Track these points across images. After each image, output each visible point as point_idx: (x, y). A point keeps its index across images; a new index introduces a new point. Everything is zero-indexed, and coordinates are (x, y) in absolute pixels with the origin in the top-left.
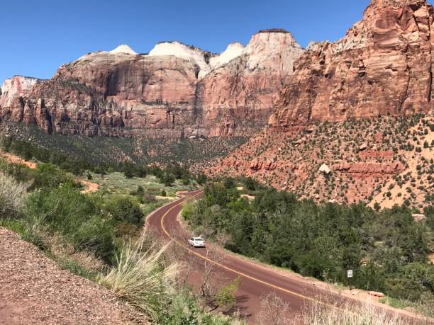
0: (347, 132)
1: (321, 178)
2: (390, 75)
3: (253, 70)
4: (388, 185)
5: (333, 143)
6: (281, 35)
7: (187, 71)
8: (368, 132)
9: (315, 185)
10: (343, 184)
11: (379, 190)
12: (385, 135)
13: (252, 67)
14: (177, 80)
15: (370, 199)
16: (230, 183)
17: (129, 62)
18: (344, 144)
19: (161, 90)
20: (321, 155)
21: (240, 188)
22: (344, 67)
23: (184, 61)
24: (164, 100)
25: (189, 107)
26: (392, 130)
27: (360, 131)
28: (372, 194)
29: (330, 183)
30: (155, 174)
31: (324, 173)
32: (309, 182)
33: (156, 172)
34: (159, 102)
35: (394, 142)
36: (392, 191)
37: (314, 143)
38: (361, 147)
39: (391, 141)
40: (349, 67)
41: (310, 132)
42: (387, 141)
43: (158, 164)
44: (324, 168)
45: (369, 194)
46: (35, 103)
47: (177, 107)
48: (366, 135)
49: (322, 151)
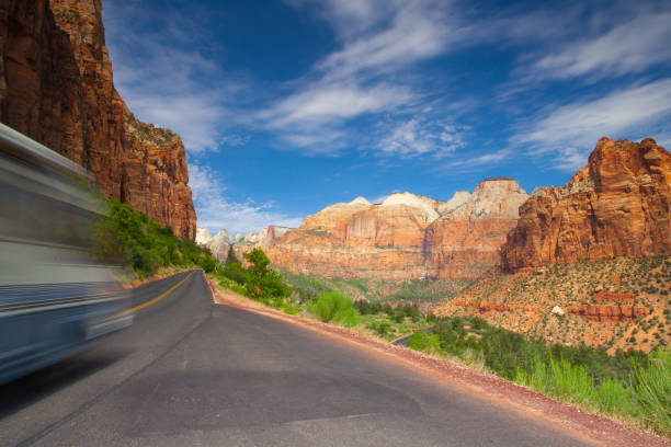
0: (580, 273)
1: (554, 321)
2: (623, 216)
3: (480, 215)
4: (631, 330)
5: (565, 285)
6: (505, 182)
7: (417, 218)
8: (603, 274)
9: (548, 327)
10: (579, 327)
11: (620, 335)
12: (622, 277)
13: (478, 212)
14: (408, 226)
15: (611, 344)
16: (456, 323)
17: (364, 212)
18: (576, 287)
19: (393, 235)
20: (553, 296)
21: (467, 327)
22: (571, 209)
23: (414, 209)
24: (395, 244)
25: (419, 250)
26: (631, 272)
27: (593, 273)
28: (613, 339)
29: (564, 325)
30: (387, 312)
31: (557, 315)
32: (541, 324)
33: (388, 311)
34: (390, 246)
35: (633, 284)
36: (635, 336)
37: (544, 285)
38: (597, 289)
39: (630, 283)
40: (576, 210)
41: (540, 274)
42: (626, 283)
43: (389, 303)
44: (557, 309)
45: (609, 339)
47: (408, 250)
48: (601, 278)
49: (554, 293)
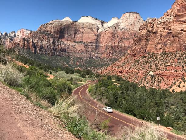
0: (162, 58)
1: (149, 77)
2: (182, 33)
3: (122, 29)
4: (179, 82)
5: (156, 63)
6: (135, 15)
7: (94, 29)
8: (171, 58)
9: (147, 80)
10: (159, 80)
11: (175, 84)
12: (179, 60)
14: (89, 33)
15: (171, 87)
16: (110, 78)
17: (69, 24)
18: (160, 63)
19: (82, 37)
20: (150, 67)
21: (114, 80)
22: (162, 29)
23: (93, 25)
24: (83, 41)
25: (94, 45)
26: (182, 58)
27: (168, 58)
28: (172, 85)
29: (153, 80)
30: (78, 73)
31: (151, 75)
32: (144, 79)
33: (79, 72)
34: (81, 42)
35: (182, 63)
36: (180, 84)
37: (147, 62)
38: (168, 65)
39: (181, 62)
40: (164, 29)
41: (146, 57)
42: (180, 63)
43: (79, 68)
44: (151, 73)
45: (170, 86)
46: (29, 41)
47: (89, 44)
48: (170, 60)
